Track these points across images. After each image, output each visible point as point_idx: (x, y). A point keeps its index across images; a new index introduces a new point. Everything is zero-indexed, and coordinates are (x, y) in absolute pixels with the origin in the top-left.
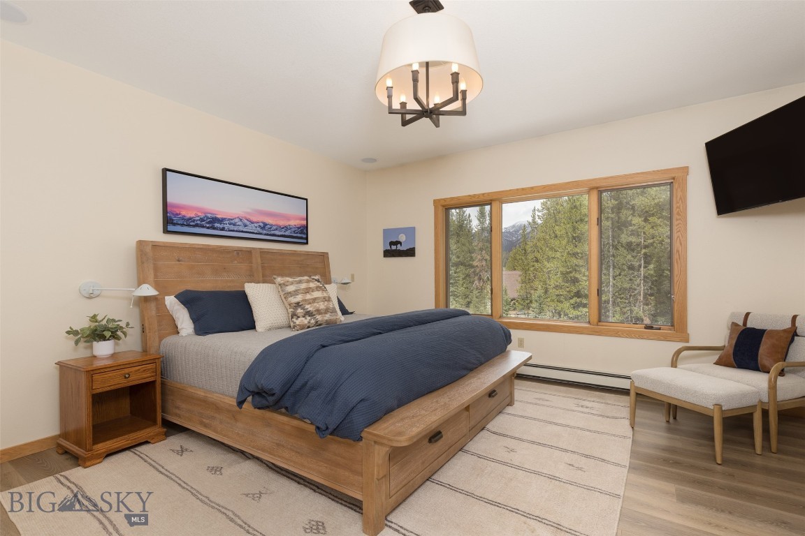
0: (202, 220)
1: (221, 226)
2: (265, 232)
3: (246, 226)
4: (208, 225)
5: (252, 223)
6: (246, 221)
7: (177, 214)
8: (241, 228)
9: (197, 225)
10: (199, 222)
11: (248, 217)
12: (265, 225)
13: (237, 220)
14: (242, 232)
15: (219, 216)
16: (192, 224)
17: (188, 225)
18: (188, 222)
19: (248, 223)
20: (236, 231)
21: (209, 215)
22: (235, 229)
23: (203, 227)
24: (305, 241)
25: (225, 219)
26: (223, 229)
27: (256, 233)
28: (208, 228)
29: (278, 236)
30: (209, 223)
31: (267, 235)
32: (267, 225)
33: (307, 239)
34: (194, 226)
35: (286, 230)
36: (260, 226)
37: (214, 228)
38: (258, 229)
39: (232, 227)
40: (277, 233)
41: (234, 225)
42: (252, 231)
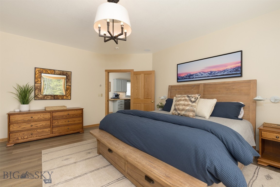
0: (186, 76)
1: (192, 77)
2: (211, 75)
3: (202, 75)
4: (188, 78)
5: (205, 73)
6: (202, 73)
7: (180, 76)
8: (200, 76)
9: (185, 79)
10: (185, 77)
11: (203, 71)
12: (211, 72)
13: (198, 74)
14: (201, 77)
15: (192, 74)
16: (184, 78)
17: (183, 79)
18: (183, 78)
19: (203, 73)
20: (198, 78)
21: (188, 74)
22: (198, 77)
23: (187, 79)
24: (240, 75)
25: (194, 74)
26: (193, 78)
27: (207, 77)
28: (188, 79)
29: (219, 76)
30: (188, 77)
31: (213, 76)
32: (212, 72)
33: (241, 73)
34: (184, 79)
35: (224, 72)
36: (209, 73)
37: (190, 78)
38: (208, 75)
39: (197, 77)
40: (219, 74)
41: (197, 75)
42: (205, 76)
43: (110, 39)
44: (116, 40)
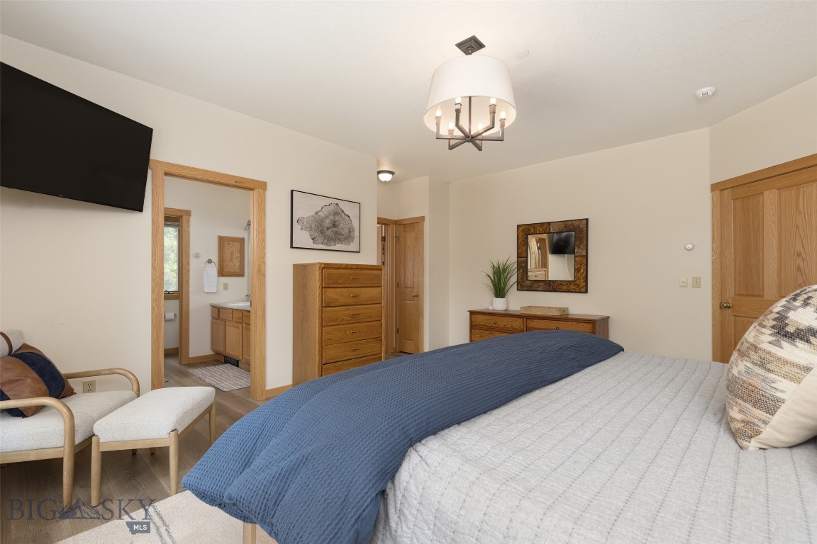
43: (463, 141)
44: (477, 141)
